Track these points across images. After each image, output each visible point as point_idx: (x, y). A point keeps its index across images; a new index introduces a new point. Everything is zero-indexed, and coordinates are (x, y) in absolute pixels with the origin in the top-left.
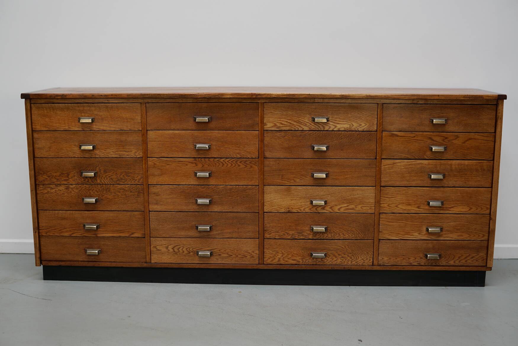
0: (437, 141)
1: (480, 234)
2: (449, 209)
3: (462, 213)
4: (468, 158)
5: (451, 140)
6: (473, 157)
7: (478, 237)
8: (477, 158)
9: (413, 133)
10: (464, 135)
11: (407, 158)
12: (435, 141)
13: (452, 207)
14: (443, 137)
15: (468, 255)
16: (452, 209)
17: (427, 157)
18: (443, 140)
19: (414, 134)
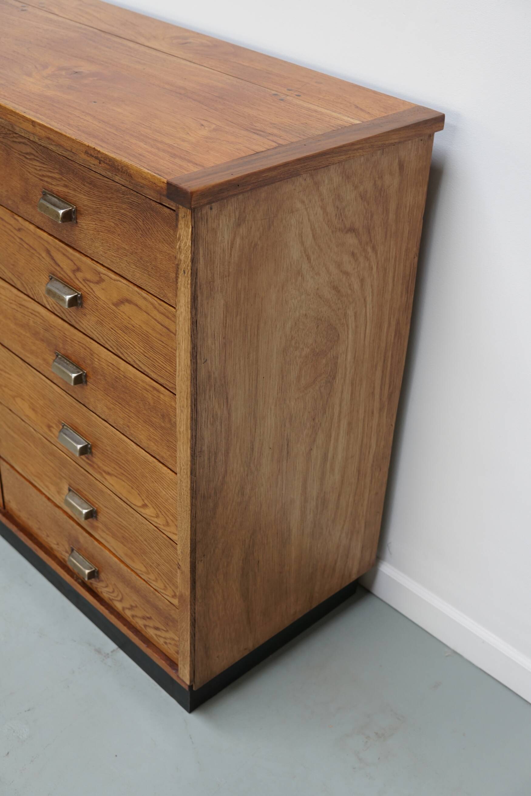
0: (62, 269)
1: (167, 586)
2: (104, 474)
3: (128, 503)
4: (130, 359)
5: (88, 281)
6: (138, 362)
7: (164, 589)
8: (147, 370)
9: (15, 219)
10: (115, 280)
11: (13, 284)
12: (59, 266)
13: (109, 474)
14: (72, 261)
15: (148, 615)
16: (108, 477)
17: (49, 304)
18: (74, 272)
19: (17, 220)
